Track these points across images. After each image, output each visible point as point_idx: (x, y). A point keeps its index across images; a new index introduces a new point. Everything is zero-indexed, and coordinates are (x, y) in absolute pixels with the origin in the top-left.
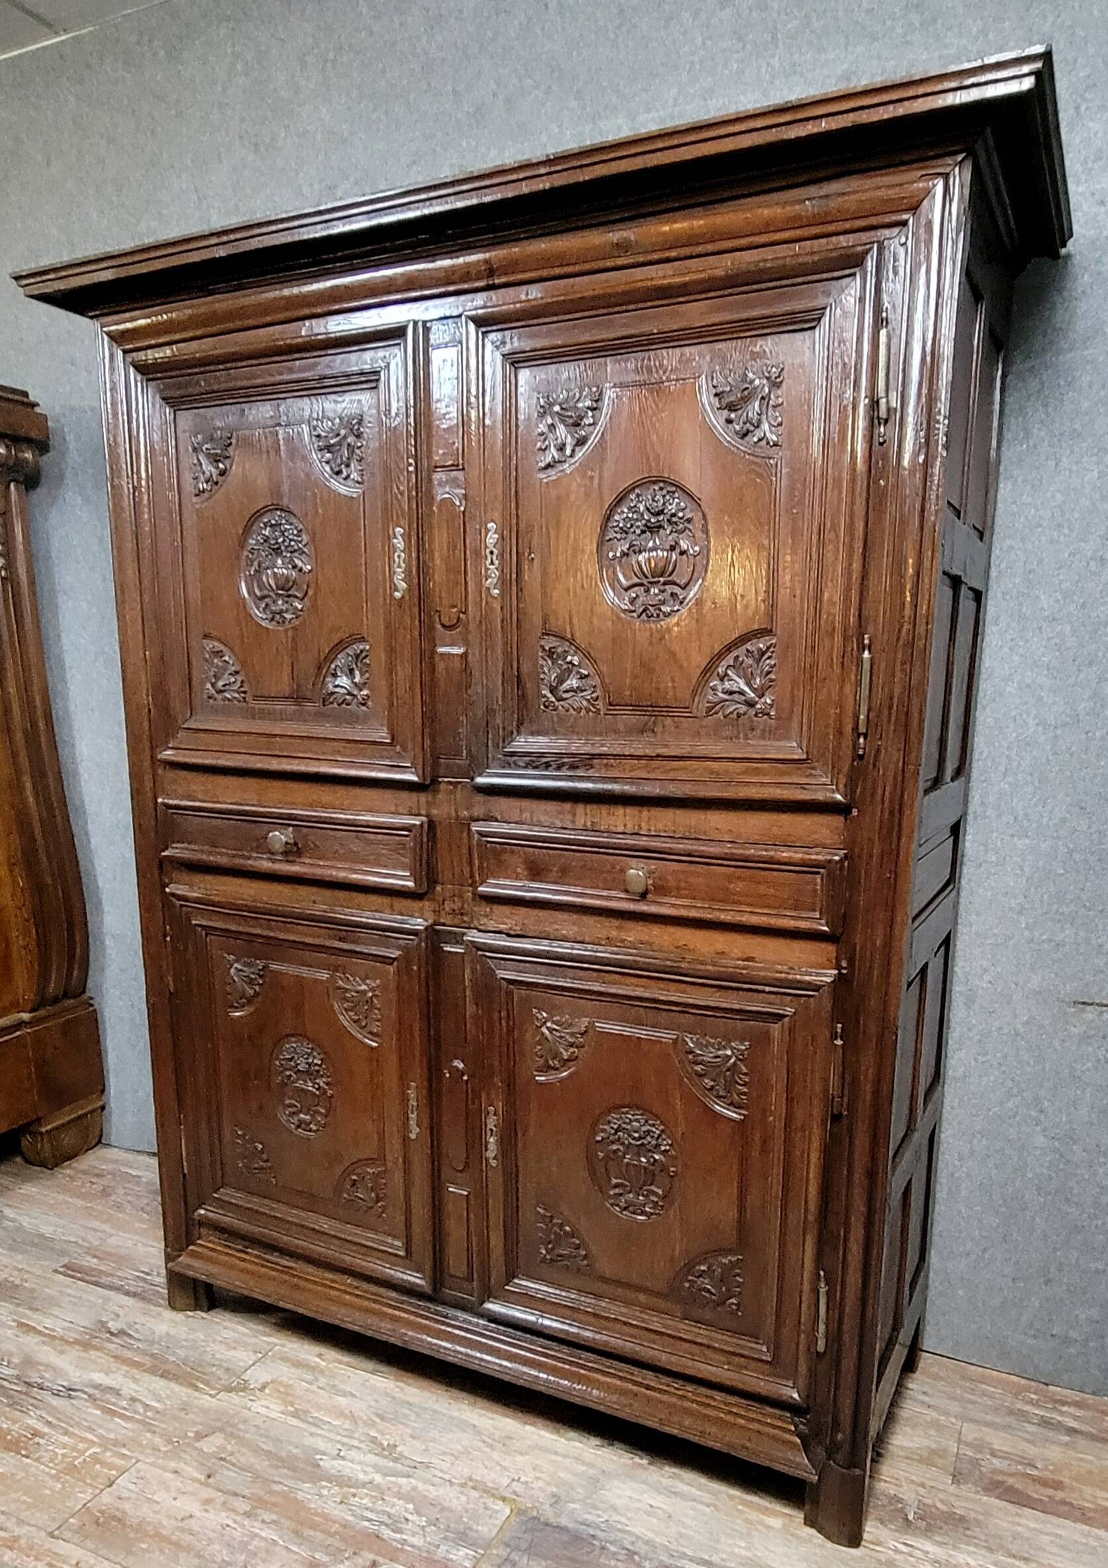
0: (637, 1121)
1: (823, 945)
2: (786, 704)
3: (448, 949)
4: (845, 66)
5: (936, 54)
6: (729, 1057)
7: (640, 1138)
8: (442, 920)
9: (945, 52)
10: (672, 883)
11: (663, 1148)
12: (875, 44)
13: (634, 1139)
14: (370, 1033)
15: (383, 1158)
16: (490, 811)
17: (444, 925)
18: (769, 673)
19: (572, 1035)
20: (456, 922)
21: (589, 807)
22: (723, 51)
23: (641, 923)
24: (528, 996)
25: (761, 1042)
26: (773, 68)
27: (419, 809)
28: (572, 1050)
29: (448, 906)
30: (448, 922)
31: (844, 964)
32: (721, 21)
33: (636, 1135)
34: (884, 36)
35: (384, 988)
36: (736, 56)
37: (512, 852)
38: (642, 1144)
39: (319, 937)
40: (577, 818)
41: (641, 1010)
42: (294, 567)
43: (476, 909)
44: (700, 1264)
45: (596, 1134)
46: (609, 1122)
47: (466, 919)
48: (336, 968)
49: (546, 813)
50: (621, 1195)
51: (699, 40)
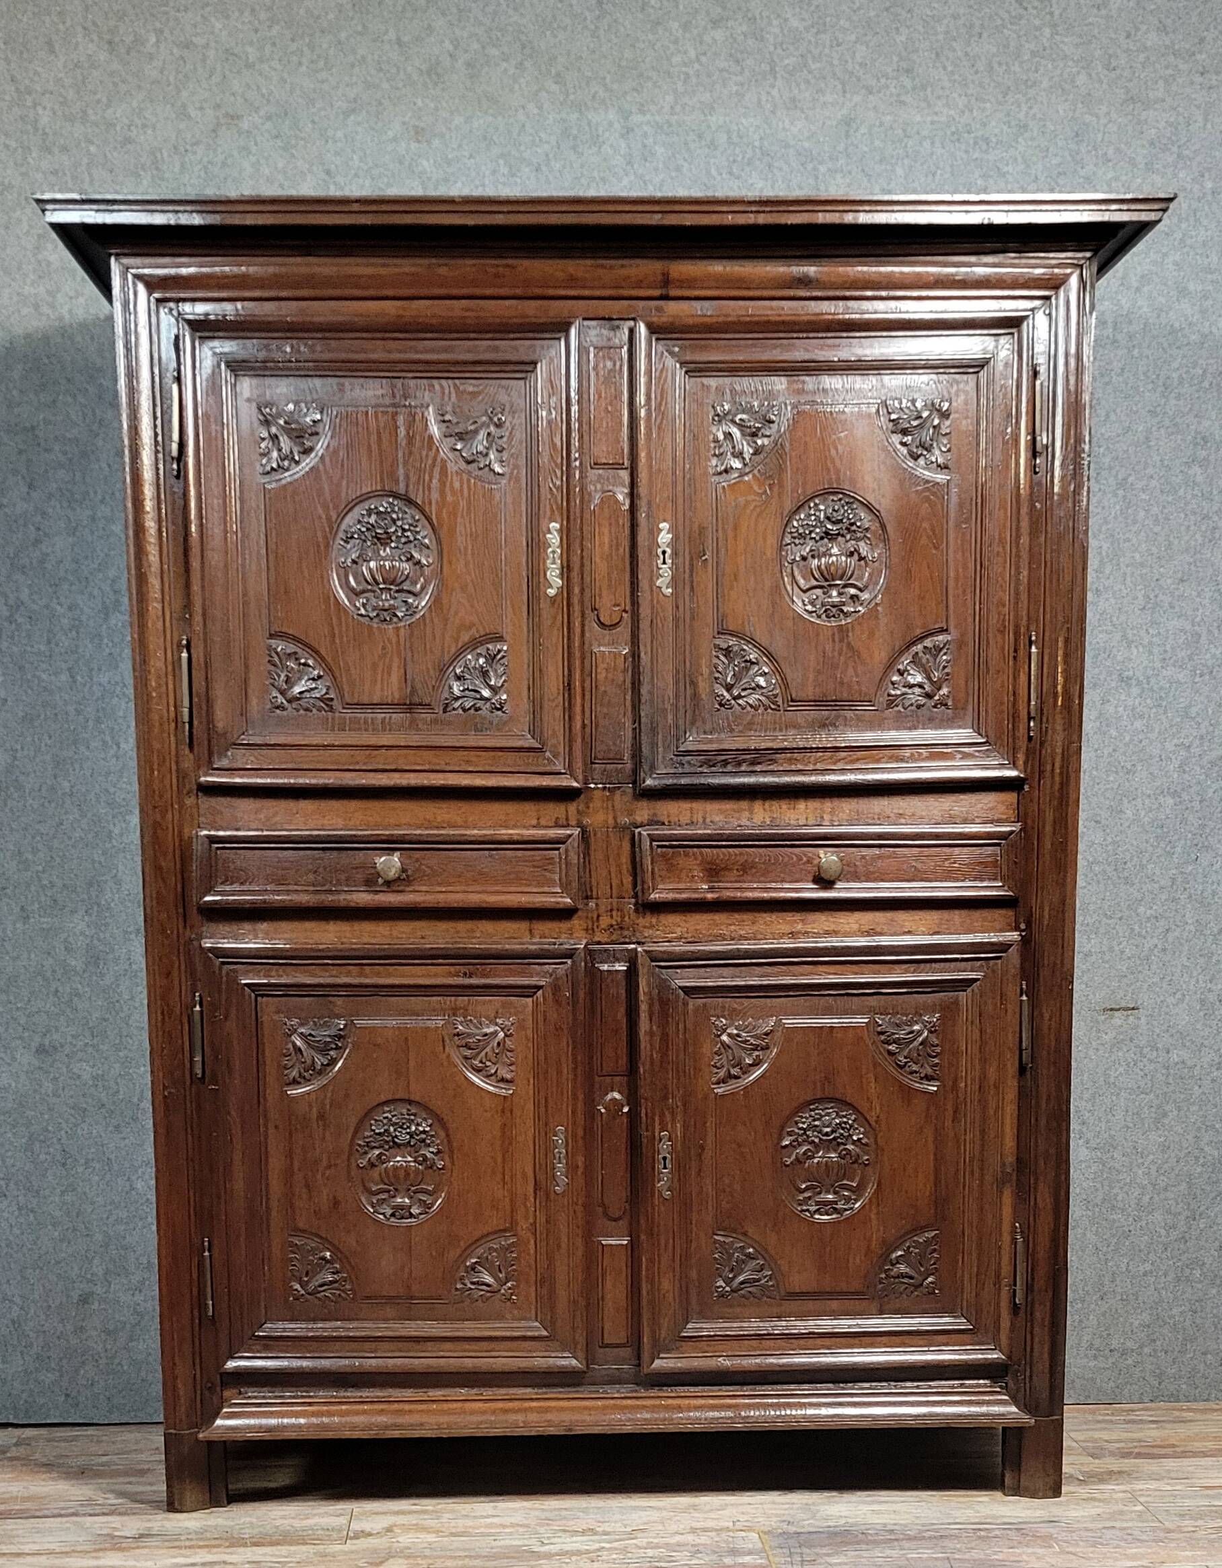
0: (828, 1115)
1: (1003, 912)
2: (962, 695)
3: (605, 967)
4: (844, 111)
5: (929, 119)
6: (920, 1033)
7: (833, 1132)
8: (597, 939)
9: (936, 118)
10: (861, 869)
11: (855, 1138)
12: (871, 97)
13: (827, 1134)
14: (503, 1080)
15: (512, 1228)
16: (655, 815)
17: (599, 943)
18: (945, 667)
19: (756, 1037)
20: (614, 937)
21: (767, 804)
22: (721, 71)
23: (826, 913)
24: (705, 1005)
25: (949, 1011)
26: (773, 97)
27: (567, 819)
28: (757, 1053)
29: (605, 921)
30: (603, 940)
31: (1023, 926)
32: (715, 40)
33: (828, 1130)
34: (879, 92)
35: (521, 1026)
36: (734, 78)
37: (686, 855)
38: (835, 1139)
39: (435, 975)
40: (755, 816)
41: (831, 999)
42: (409, 558)
43: (641, 921)
44: (895, 1250)
45: (781, 1139)
46: (797, 1123)
47: (626, 933)
48: (455, 1011)
49: (721, 811)
50: (809, 1198)
51: (692, 54)
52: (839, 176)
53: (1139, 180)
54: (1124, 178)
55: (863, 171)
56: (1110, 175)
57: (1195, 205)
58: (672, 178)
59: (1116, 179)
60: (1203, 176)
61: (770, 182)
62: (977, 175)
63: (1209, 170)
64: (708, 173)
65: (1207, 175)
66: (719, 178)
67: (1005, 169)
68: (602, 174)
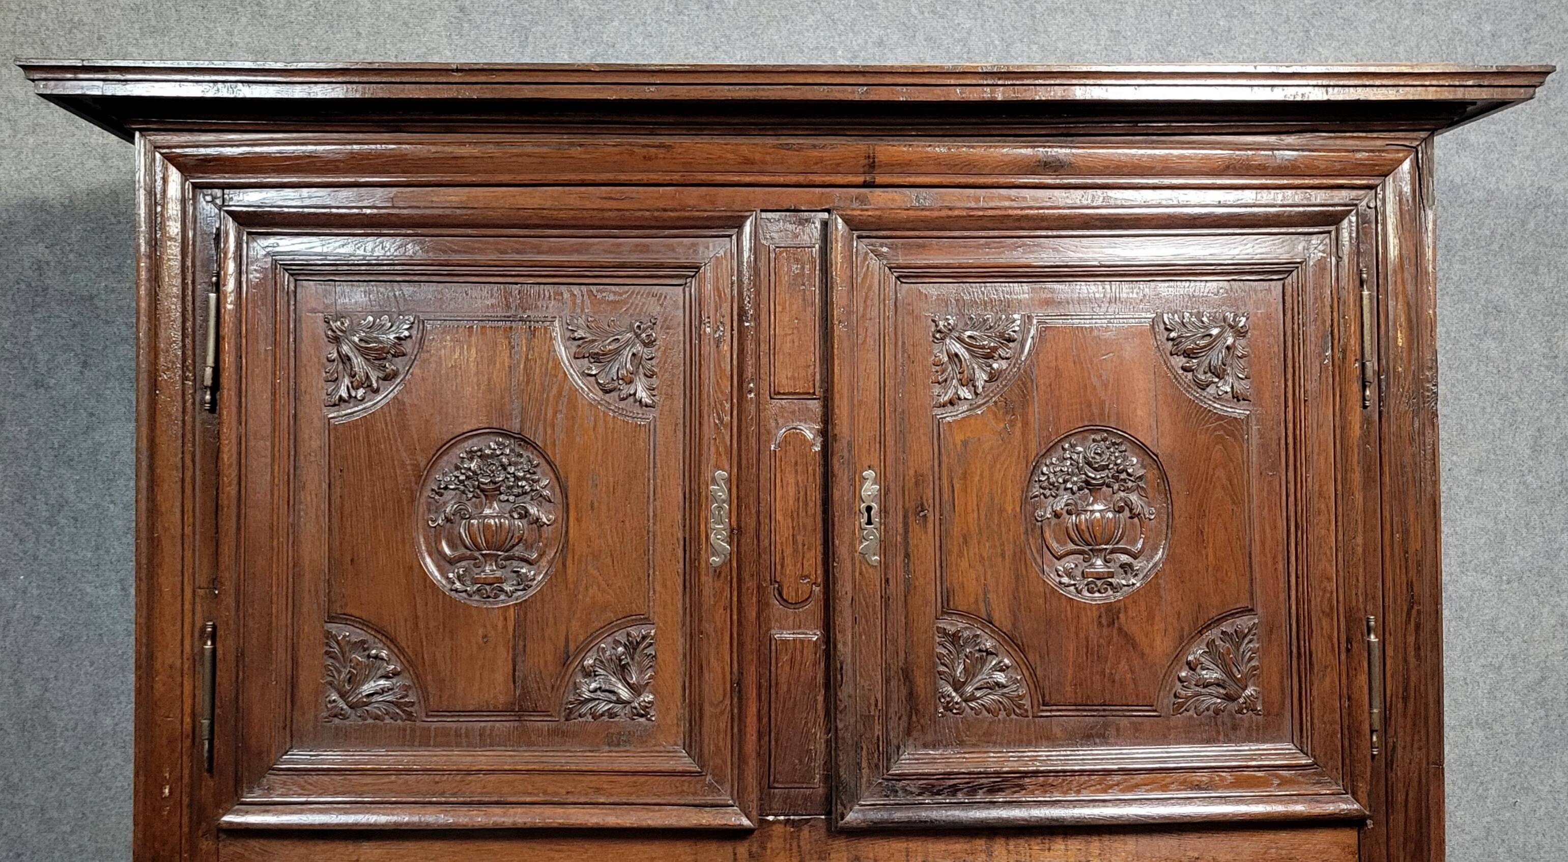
16: (856, 858)
21: (1012, 843)
42: (525, 515)
52: (1059, 16)
53: (1407, 22)
54: (1389, 20)
55: (1087, 10)
56: (1374, 15)
57: (1472, 49)
58: (865, 17)
59: (1381, 21)
60: (1480, 18)
61: (979, 22)
62: (1219, 15)
63: (1487, 11)
64: (908, 11)
65: (1484, 17)
66: (920, 17)
67: (1252, 8)
68: (784, 13)
